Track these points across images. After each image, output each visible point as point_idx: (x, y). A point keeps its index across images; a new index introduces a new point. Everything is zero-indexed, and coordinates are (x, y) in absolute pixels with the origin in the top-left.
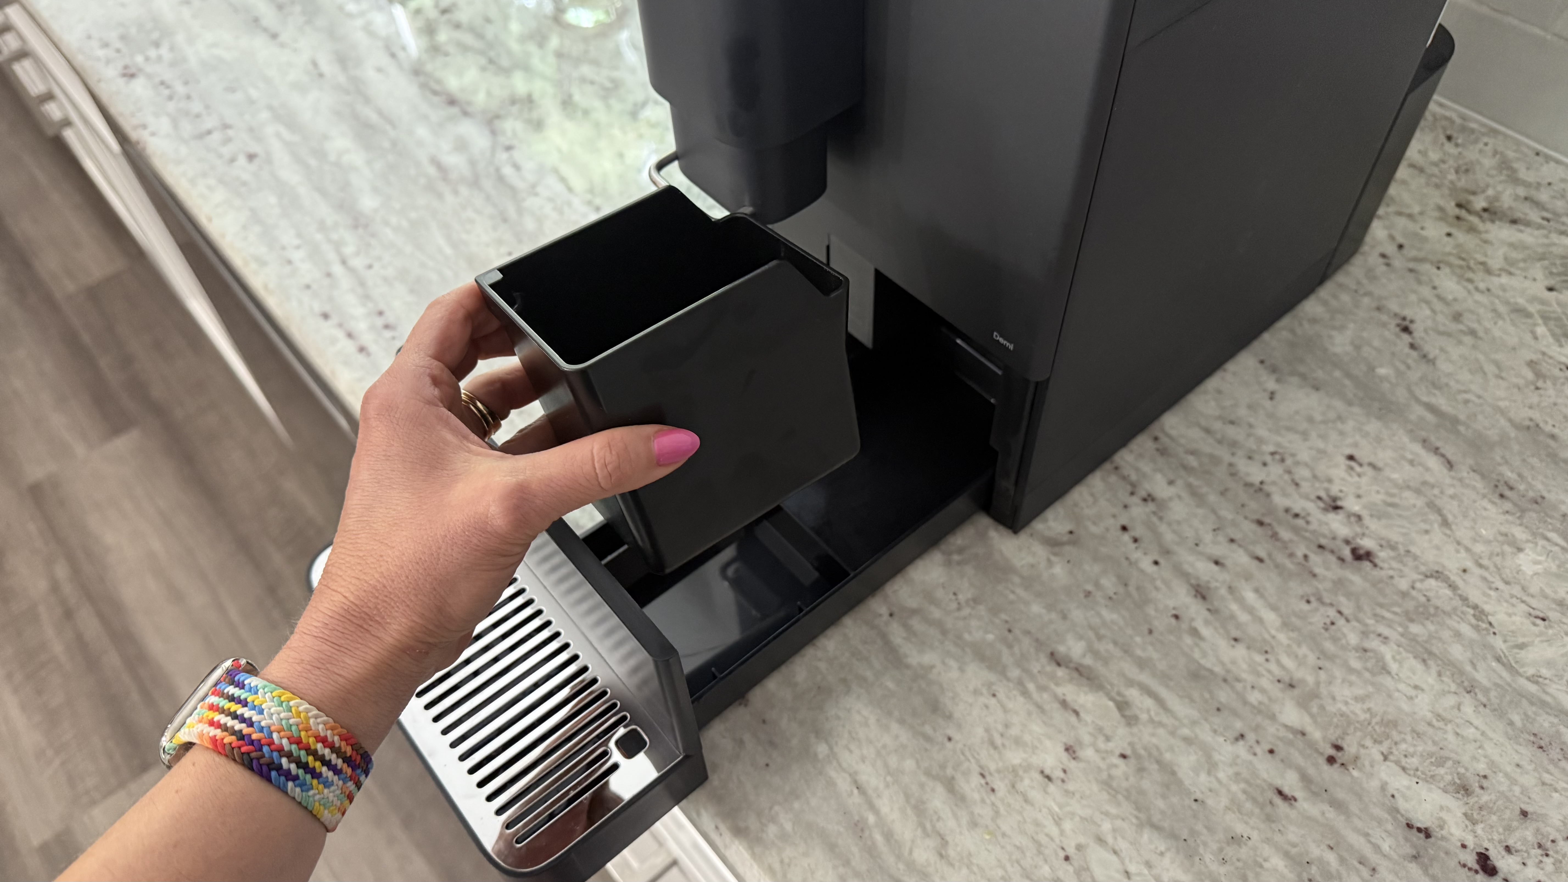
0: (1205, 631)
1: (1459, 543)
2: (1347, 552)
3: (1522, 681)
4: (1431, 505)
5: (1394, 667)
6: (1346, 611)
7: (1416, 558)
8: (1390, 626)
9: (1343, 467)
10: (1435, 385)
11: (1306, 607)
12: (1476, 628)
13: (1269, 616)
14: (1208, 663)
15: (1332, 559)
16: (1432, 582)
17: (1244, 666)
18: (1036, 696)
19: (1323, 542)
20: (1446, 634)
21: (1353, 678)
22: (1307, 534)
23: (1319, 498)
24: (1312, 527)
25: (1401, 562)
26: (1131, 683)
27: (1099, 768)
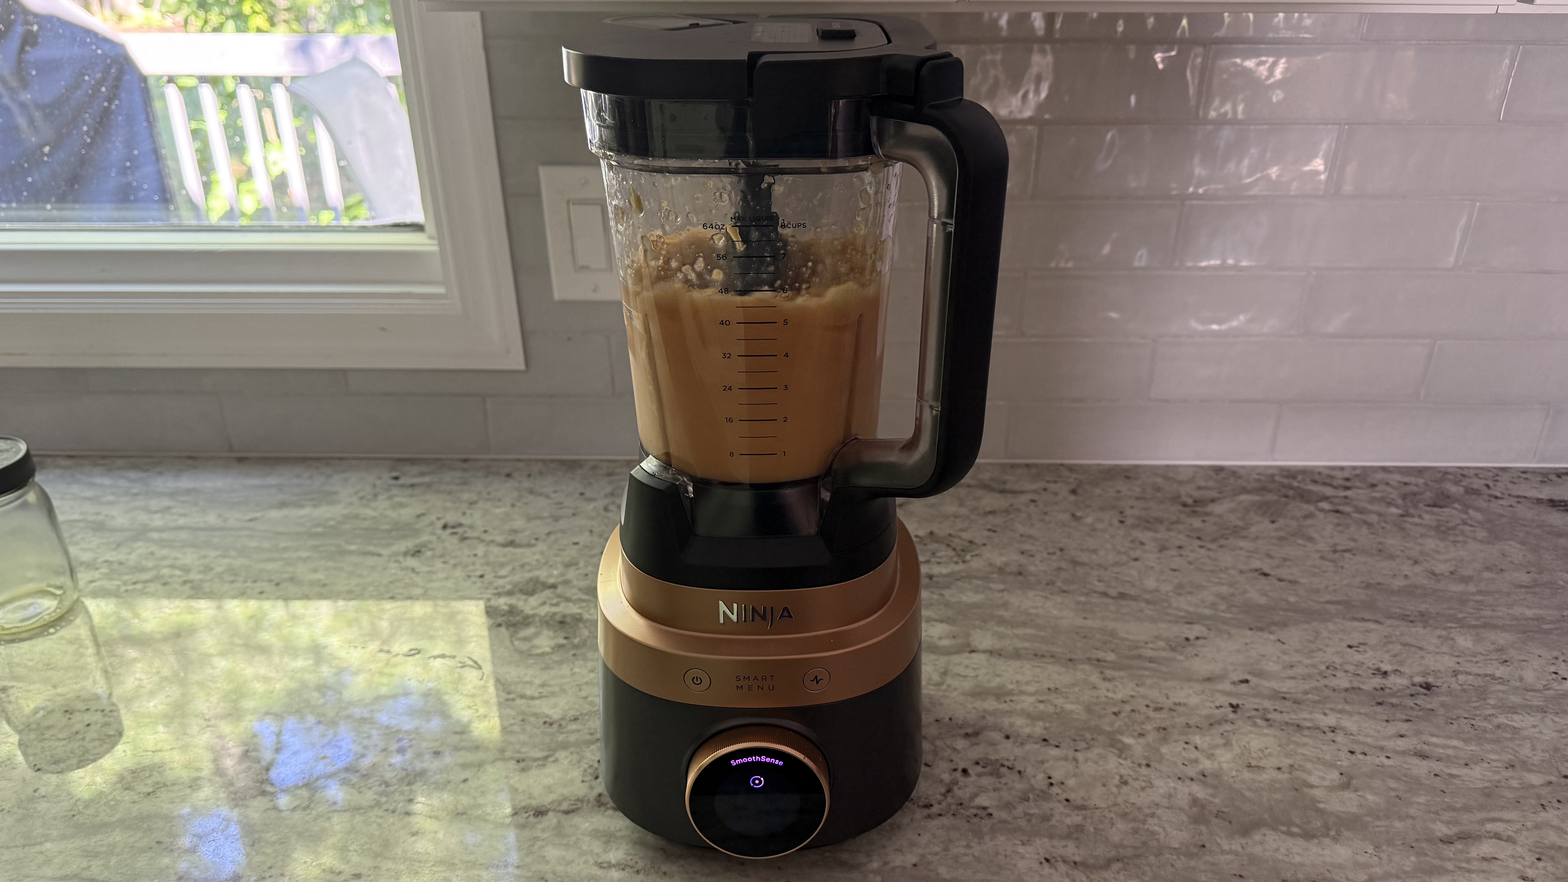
0: (1454, 771)
1: (1438, 653)
2: (1422, 690)
3: (1546, 692)
4: (1403, 644)
5: (1515, 724)
6: (1467, 716)
7: (1439, 671)
8: (1485, 709)
9: (1355, 653)
10: (1317, 591)
11: (1455, 727)
12: (1500, 683)
13: (1455, 743)
14: (1480, 785)
15: (1423, 697)
16: (1460, 677)
17: (1489, 774)
18: (1473, 868)
19: (1408, 692)
20: (1501, 695)
21: (1517, 742)
22: (1399, 694)
23: (1373, 674)
24: (1395, 689)
25: (1440, 678)
26: (1482, 822)
27: (1544, 875)
